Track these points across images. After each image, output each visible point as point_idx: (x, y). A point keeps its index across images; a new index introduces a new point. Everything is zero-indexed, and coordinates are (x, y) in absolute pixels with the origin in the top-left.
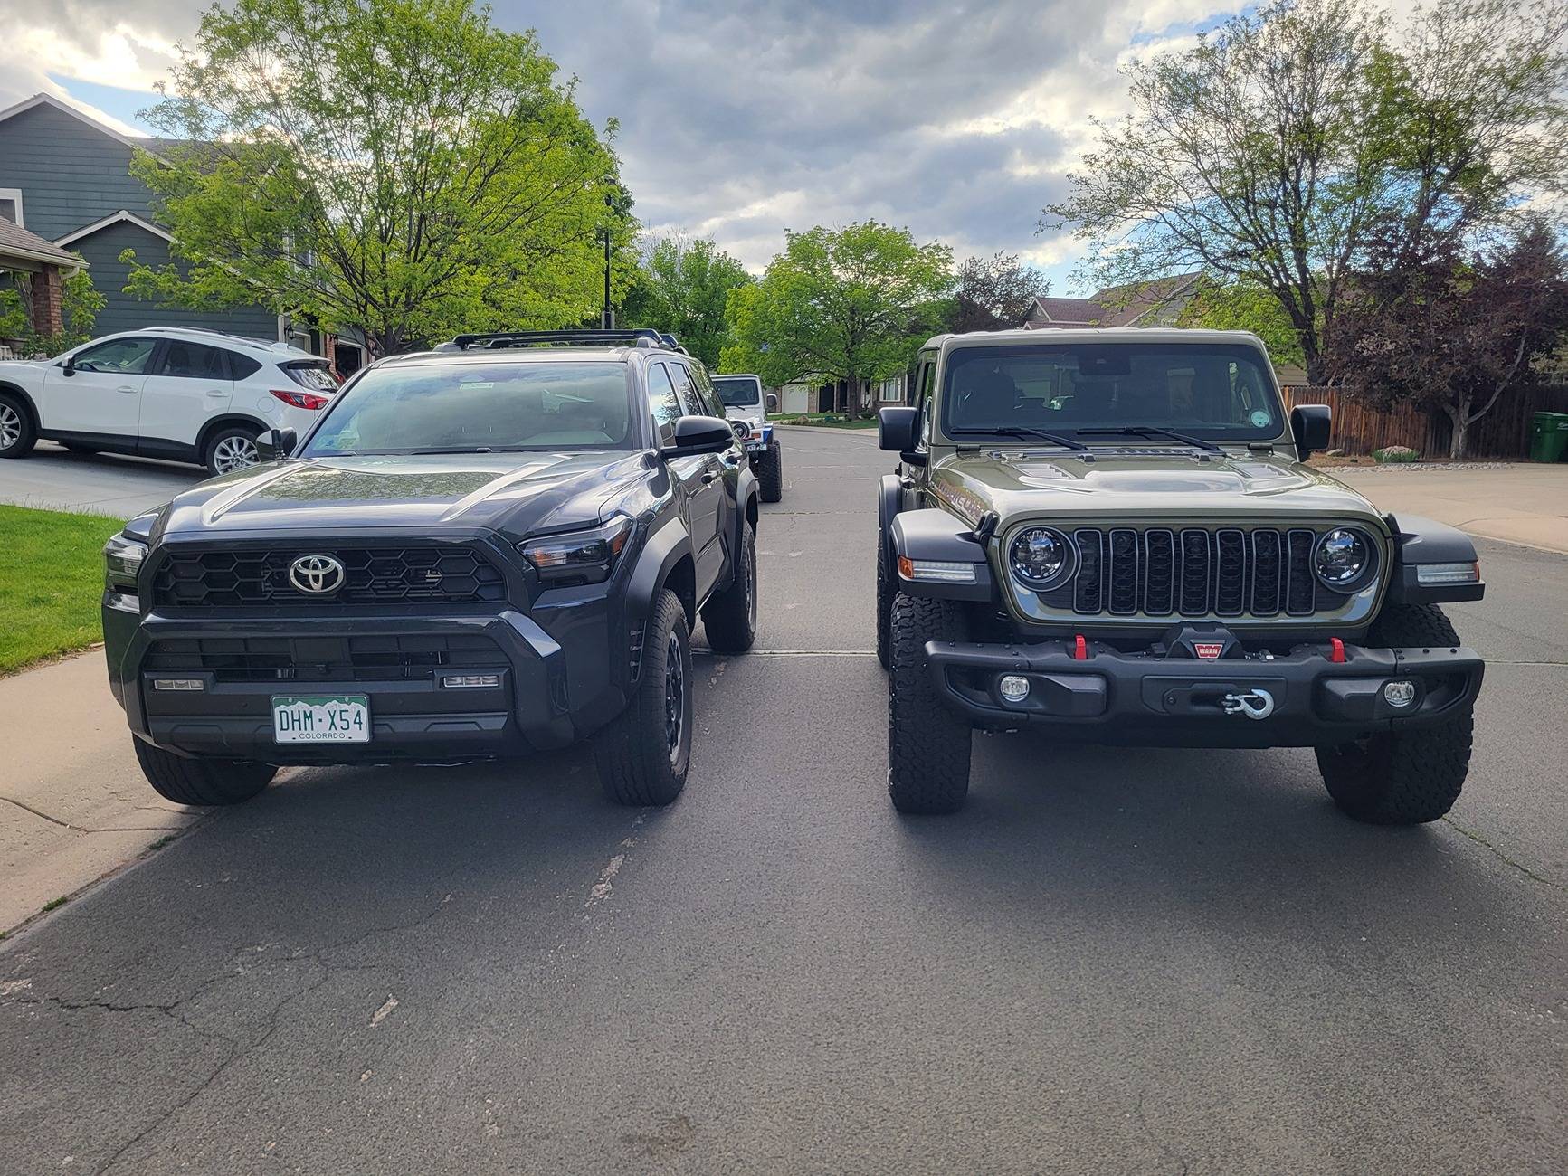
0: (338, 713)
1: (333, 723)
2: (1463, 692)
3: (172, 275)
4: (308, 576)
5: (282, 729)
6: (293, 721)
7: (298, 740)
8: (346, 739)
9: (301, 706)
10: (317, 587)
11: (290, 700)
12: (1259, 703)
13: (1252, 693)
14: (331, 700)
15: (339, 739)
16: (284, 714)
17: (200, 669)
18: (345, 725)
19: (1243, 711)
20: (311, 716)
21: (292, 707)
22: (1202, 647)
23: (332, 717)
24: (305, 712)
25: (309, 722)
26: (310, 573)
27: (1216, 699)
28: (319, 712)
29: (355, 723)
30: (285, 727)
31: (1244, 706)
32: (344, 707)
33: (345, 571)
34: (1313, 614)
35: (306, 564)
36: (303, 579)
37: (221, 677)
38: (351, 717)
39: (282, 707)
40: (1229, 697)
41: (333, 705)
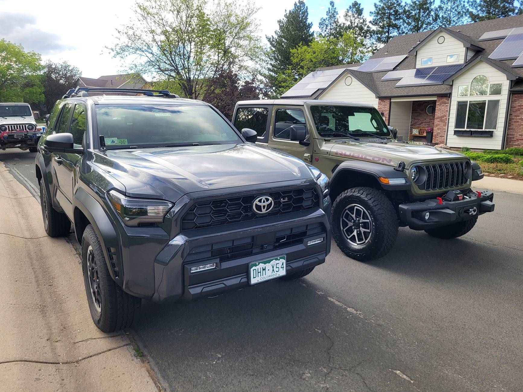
0: (275, 265)
1: (273, 270)
4: (261, 206)
5: (254, 278)
6: (258, 273)
7: (260, 281)
8: (278, 276)
9: (262, 265)
10: (264, 211)
11: (257, 264)
14: (272, 260)
15: (275, 277)
16: (255, 271)
17: (210, 258)
18: (277, 269)
20: (265, 269)
21: (258, 267)
23: (273, 267)
24: (263, 268)
25: (264, 272)
26: (262, 204)
28: (268, 266)
29: (281, 268)
30: (255, 276)
32: (277, 262)
33: (275, 202)
35: (260, 201)
36: (259, 208)
37: (222, 260)
38: (280, 266)
39: (254, 268)
41: (274, 262)
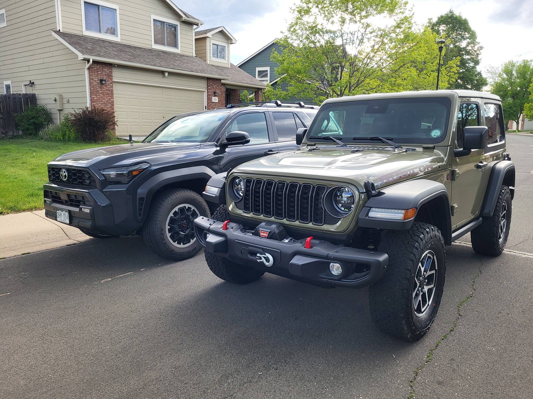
1: (64, 217)
2: (367, 276)
3: (280, 89)
5: (58, 217)
7: (60, 221)
8: (66, 222)
10: (64, 179)
12: (267, 259)
13: (265, 255)
19: (262, 262)
20: (61, 214)
22: (262, 232)
26: (63, 174)
27: (255, 254)
29: (67, 218)
31: (263, 260)
34: (323, 225)
35: (62, 172)
36: (62, 176)
37: (53, 201)
39: (58, 211)
40: (258, 255)
41: (64, 212)
